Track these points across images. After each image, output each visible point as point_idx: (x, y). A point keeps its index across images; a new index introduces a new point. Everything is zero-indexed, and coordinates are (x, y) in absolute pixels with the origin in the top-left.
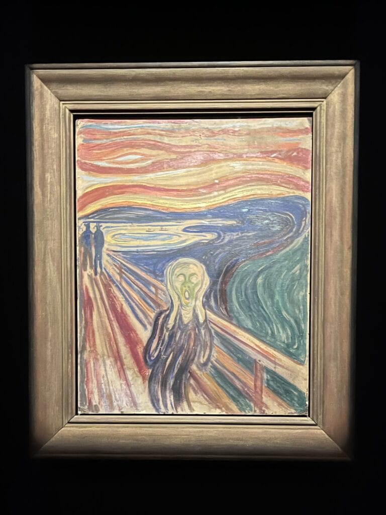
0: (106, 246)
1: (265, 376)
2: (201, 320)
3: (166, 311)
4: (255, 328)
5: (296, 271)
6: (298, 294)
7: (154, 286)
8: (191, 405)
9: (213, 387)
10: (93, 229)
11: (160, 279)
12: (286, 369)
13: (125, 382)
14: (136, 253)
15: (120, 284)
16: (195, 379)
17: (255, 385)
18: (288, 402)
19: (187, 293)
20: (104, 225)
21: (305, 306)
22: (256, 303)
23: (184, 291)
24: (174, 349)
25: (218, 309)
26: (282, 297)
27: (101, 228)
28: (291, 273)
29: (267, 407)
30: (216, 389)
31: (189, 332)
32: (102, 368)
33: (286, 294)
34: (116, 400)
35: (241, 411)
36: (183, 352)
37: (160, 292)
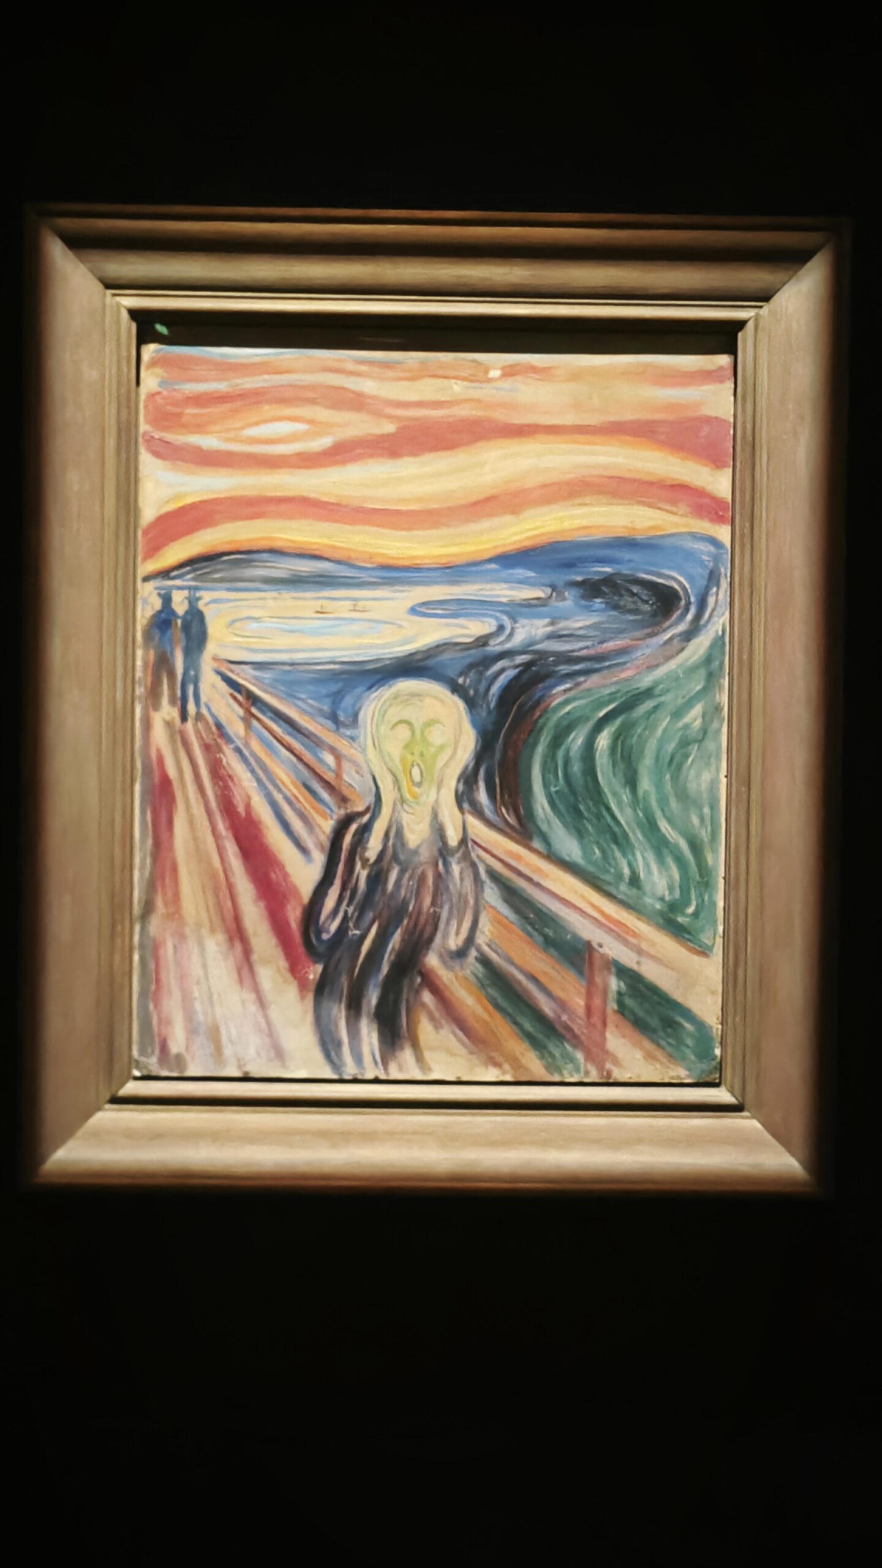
0: (211, 648)
1: (614, 984)
2: (453, 838)
3: (361, 814)
4: (590, 862)
5: (695, 719)
6: (699, 775)
7: (333, 750)
8: (422, 1054)
9: (479, 1010)
10: (180, 604)
11: (348, 733)
12: (666, 966)
13: (253, 996)
14: (287, 668)
15: (247, 745)
16: (437, 991)
17: (589, 1009)
18: (669, 1049)
19: (416, 772)
20: (206, 596)
21: (714, 807)
22: (592, 799)
23: (409, 763)
24: (380, 914)
25: (497, 811)
26: (659, 785)
27: (201, 605)
28: (680, 724)
29: (616, 1062)
30: (486, 1016)
31: (420, 871)
32: (195, 958)
33: (668, 777)
34: (231, 1041)
35: (552, 1074)
36: (405, 922)
37: (346, 765)
